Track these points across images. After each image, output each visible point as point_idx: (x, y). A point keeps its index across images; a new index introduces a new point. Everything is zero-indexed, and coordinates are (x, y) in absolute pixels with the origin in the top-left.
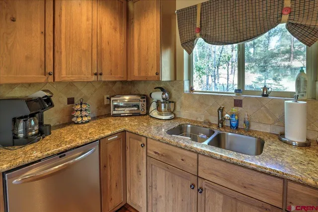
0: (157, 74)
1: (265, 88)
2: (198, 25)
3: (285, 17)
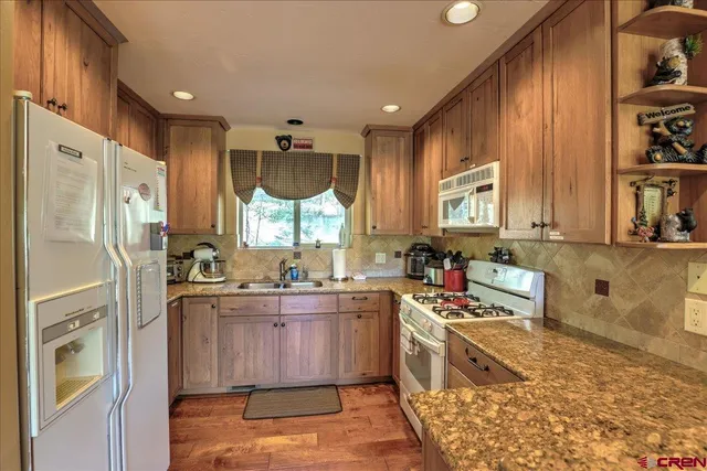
0: (213, 226)
1: (318, 241)
2: (259, 175)
3: (333, 185)
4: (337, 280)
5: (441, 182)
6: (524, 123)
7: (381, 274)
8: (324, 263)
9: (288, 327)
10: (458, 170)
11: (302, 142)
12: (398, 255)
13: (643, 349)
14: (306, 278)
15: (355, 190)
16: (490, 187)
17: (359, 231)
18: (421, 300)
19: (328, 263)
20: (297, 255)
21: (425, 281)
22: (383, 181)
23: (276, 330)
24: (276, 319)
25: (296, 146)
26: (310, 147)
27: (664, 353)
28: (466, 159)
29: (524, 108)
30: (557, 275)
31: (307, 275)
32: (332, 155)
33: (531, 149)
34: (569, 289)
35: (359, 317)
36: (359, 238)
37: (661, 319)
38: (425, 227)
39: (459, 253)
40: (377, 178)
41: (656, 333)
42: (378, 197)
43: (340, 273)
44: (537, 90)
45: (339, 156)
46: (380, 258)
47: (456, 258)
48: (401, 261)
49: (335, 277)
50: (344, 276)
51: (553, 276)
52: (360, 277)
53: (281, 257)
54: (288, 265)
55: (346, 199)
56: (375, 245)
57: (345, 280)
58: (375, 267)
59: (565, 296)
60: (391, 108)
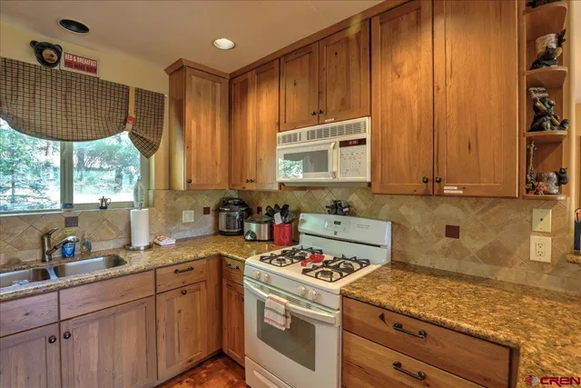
3: (129, 126)
4: (138, 250)
5: (279, 134)
6: (406, 82)
7: (188, 235)
8: (115, 228)
9: (75, 336)
10: (305, 124)
11: (80, 60)
12: (206, 211)
13: (493, 278)
14: (88, 253)
15: (159, 135)
16: (362, 142)
17: (162, 185)
18: (268, 261)
19: (121, 228)
20: (71, 222)
21: (249, 237)
22: (198, 128)
23: (54, 348)
24: (53, 331)
25: (68, 64)
26: (94, 70)
27: (513, 279)
28: (321, 112)
29: (406, 69)
30: (403, 223)
31: (90, 249)
32: (127, 88)
33: (415, 107)
34: (418, 234)
35: (184, 293)
36: (162, 194)
37: (509, 253)
38: (252, 181)
39: (286, 207)
40: (191, 123)
41: (504, 264)
42: (193, 145)
43: (141, 239)
44: (426, 53)
45: (137, 90)
46: (188, 216)
47: (284, 210)
48: (210, 218)
49: (135, 245)
50: (147, 244)
51: (399, 225)
52: (168, 242)
53: (41, 227)
54: (55, 237)
55: (146, 146)
56: (181, 201)
57: (149, 247)
58: (182, 228)
59: (413, 240)
60: (224, 43)
